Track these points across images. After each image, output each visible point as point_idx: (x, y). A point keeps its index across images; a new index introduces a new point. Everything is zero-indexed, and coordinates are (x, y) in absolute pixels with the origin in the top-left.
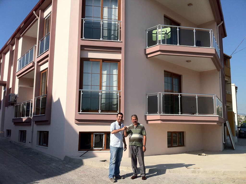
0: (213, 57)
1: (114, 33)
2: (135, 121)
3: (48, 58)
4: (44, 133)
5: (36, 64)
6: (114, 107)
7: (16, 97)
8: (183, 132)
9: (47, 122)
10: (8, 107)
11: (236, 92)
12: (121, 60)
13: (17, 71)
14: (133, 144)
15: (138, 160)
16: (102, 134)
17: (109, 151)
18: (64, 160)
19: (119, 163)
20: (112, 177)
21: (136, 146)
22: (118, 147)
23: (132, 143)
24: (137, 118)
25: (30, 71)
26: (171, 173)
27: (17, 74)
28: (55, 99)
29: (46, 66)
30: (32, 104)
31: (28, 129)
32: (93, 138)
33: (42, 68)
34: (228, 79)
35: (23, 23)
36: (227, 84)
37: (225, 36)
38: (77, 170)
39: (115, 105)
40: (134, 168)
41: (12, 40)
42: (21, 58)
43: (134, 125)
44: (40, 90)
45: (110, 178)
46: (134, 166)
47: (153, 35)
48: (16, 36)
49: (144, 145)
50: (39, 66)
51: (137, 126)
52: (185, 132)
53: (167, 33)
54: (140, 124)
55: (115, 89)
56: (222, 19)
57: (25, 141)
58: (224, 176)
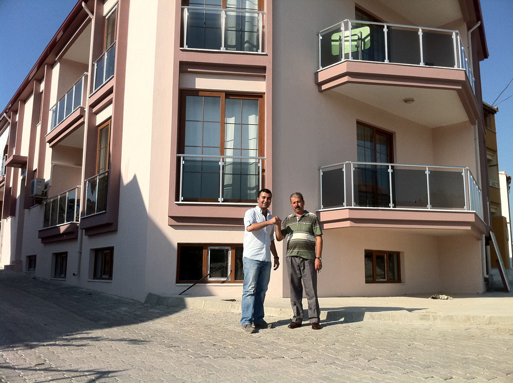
0: (460, 88)
1: (251, 37)
2: (298, 204)
3: (113, 96)
4: (105, 252)
5: (86, 111)
6: (250, 194)
7: (46, 186)
8: (398, 254)
9: (110, 227)
10: (29, 209)
11: (508, 188)
12: (264, 93)
13: (49, 131)
14: (294, 254)
15: (305, 287)
16: (226, 248)
17: (242, 284)
18: (146, 302)
19: (262, 294)
20: (247, 323)
21: (299, 259)
22: (261, 260)
23: (292, 252)
24: (303, 201)
25: (75, 127)
26: (374, 321)
27: (48, 138)
28: (126, 179)
29: (108, 112)
30: (78, 201)
31: (71, 249)
32: (207, 256)
33: (100, 119)
34: (492, 156)
35: (62, 31)
36: (490, 166)
37: (485, 55)
38: (174, 317)
39: (253, 189)
40: (295, 304)
41: (39, 71)
42: (56, 105)
43: (297, 215)
44: (97, 163)
45: (244, 324)
46: (295, 300)
47: (333, 43)
48: (47, 60)
49: (317, 256)
50: (93, 115)
51: (302, 217)
52: (403, 252)
53: (363, 38)
54: (307, 212)
55: (253, 153)
56: (479, 18)
57: (65, 275)
58: (491, 326)
